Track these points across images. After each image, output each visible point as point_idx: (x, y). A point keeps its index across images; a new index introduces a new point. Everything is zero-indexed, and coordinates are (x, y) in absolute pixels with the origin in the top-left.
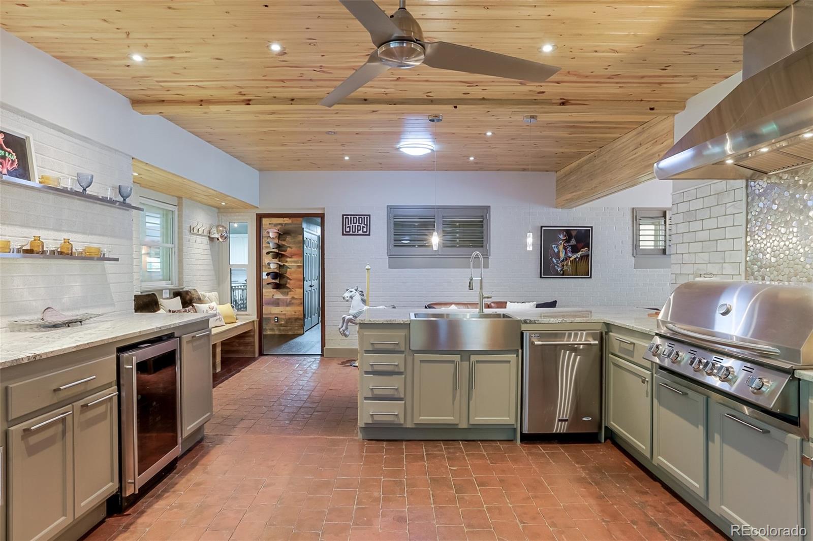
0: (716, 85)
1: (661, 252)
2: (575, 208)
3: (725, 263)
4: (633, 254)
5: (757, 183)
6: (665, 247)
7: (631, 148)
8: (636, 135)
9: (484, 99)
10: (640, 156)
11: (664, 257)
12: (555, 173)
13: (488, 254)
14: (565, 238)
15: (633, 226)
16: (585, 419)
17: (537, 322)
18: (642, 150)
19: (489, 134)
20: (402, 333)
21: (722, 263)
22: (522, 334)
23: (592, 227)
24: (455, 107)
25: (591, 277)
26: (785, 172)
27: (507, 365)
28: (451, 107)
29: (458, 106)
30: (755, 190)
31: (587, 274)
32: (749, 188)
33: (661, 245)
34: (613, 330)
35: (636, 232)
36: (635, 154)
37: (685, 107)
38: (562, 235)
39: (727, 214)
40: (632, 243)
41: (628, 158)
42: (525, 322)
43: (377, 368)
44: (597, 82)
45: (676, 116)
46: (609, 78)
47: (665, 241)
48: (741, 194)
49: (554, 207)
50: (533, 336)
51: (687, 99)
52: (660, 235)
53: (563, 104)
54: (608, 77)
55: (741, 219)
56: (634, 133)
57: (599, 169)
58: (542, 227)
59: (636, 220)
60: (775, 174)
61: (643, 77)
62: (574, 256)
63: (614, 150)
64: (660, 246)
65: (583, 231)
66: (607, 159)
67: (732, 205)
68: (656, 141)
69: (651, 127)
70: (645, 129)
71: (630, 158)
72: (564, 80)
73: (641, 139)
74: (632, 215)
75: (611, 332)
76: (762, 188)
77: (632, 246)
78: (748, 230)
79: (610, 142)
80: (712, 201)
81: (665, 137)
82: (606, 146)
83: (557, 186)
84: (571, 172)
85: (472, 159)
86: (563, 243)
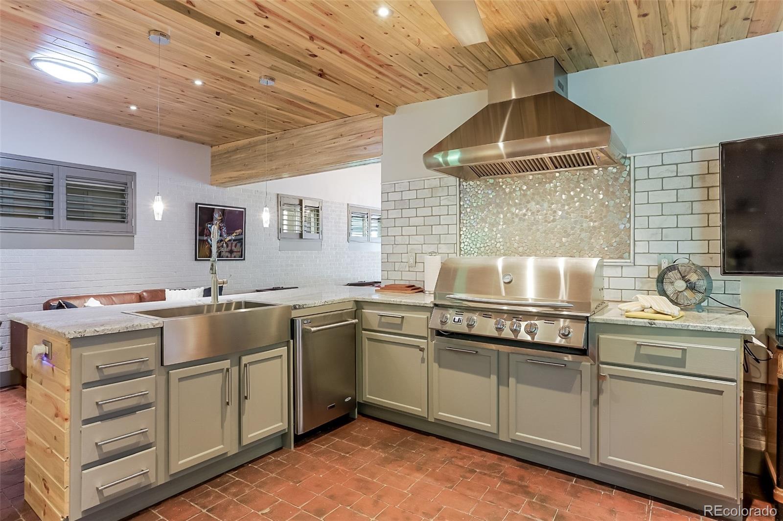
0: (428, 101)
1: (298, 237)
2: (229, 188)
3: (440, 244)
4: (278, 237)
5: (468, 183)
6: (302, 231)
7: (329, 137)
8: (334, 126)
9: (252, 37)
10: (340, 146)
11: (302, 240)
12: (210, 147)
13: (134, 233)
14: (221, 218)
15: (278, 211)
16: (347, 400)
17: (305, 306)
18: (343, 141)
19: (198, 83)
20: (152, 343)
21: (438, 244)
22: (293, 322)
23: (245, 209)
24: (218, 34)
25: (244, 259)
26: (491, 178)
27: (279, 360)
28: (212, 31)
29: (221, 34)
30: (466, 188)
31: (242, 256)
32: (461, 186)
33: (297, 229)
34: (364, 307)
35: (281, 217)
36: (334, 143)
37: (395, 112)
38: (217, 215)
39: (441, 205)
40: (277, 227)
41: (325, 145)
42: (295, 307)
43: (107, 408)
44: (368, 66)
45: (384, 118)
46: (380, 66)
47: (302, 227)
48: (453, 190)
49: (210, 184)
50: (305, 322)
51: (397, 106)
52: (295, 221)
53: (321, 75)
54: (381, 64)
55: (454, 210)
56: (333, 123)
57: (283, 151)
58: (197, 204)
59: (280, 205)
60: (484, 179)
61: (401, 75)
62: (229, 238)
63: (303, 136)
64: (295, 231)
65: (237, 212)
66: (294, 143)
67: (447, 198)
68: (362, 136)
69: (354, 122)
70: (347, 122)
71: (327, 146)
72: (351, 52)
73: (342, 130)
74: (277, 200)
75: (364, 309)
76: (473, 188)
77: (277, 229)
78: (461, 218)
79: (300, 127)
80: (427, 193)
81: (372, 134)
82: (294, 130)
83: (212, 161)
84: (236, 150)
85: (133, 108)
86: (218, 223)
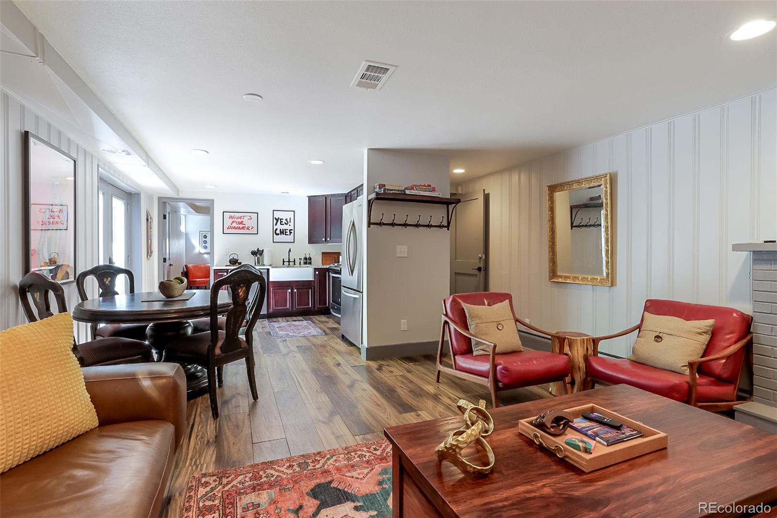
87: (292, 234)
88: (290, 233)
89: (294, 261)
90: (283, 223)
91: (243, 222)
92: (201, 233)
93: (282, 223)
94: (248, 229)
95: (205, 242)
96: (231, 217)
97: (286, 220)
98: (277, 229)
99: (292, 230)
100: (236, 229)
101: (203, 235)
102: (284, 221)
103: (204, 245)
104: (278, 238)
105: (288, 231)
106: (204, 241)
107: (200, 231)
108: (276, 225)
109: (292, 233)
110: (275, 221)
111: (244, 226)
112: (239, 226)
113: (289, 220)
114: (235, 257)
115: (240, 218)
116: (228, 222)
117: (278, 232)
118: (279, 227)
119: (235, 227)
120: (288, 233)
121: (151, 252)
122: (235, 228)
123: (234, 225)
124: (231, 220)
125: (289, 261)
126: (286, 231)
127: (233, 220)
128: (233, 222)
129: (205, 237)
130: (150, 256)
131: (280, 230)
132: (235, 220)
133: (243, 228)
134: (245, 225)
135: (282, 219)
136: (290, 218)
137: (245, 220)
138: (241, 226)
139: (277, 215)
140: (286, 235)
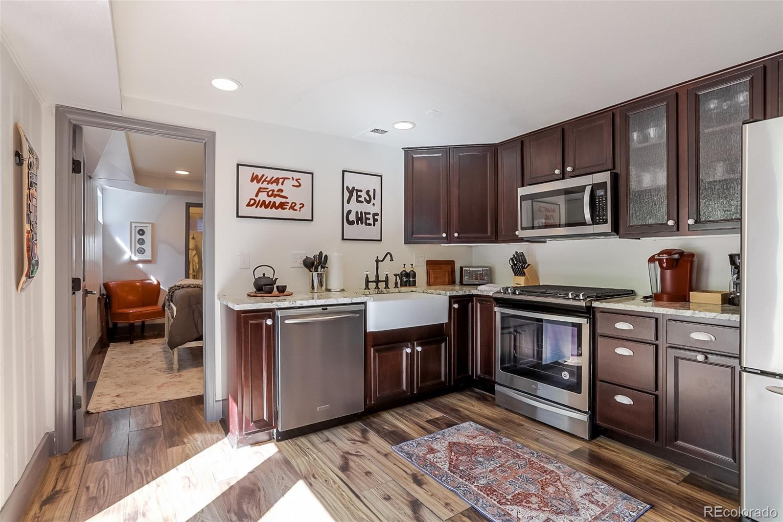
87: (378, 223)
88: (375, 220)
89: (386, 281)
90: (362, 199)
91: (282, 191)
92: (134, 225)
93: (359, 199)
94: (292, 208)
95: (141, 241)
96: (255, 178)
97: (368, 192)
98: (349, 212)
99: (377, 214)
100: (266, 207)
101: (138, 229)
102: (364, 195)
103: (138, 246)
104: (353, 231)
105: (370, 216)
106: (140, 239)
107: (131, 223)
108: (348, 202)
109: (377, 220)
110: (347, 194)
111: (283, 200)
112: (272, 199)
113: (371, 194)
114: (269, 274)
115: (277, 181)
116: (249, 190)
117: (352, 217)
118: (354, 207)
119: (264, 202)
120: (371, 221)
121: (34, 265)
122: (264, 204)
123: (263, 197)
124: (256, 186)
125: (377, 281)
126: (367, 216)
127: (260, 185)
128: (259, 191)
129: (142, 232)
130: (29, 276)
131: (357, 212)
132: (265, 185)
133: (282, 206)
134: (286, 198)
135: (361, 191)
136: (374, 190)
137: (288, 188)
138: (278, 200)
139: (352, 181)
140: (366, 224)
